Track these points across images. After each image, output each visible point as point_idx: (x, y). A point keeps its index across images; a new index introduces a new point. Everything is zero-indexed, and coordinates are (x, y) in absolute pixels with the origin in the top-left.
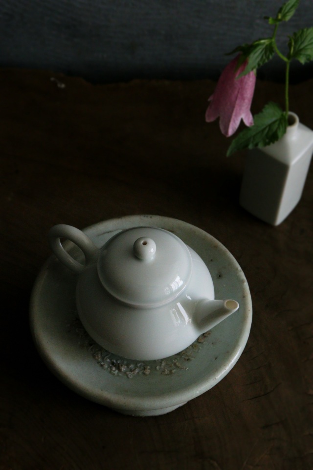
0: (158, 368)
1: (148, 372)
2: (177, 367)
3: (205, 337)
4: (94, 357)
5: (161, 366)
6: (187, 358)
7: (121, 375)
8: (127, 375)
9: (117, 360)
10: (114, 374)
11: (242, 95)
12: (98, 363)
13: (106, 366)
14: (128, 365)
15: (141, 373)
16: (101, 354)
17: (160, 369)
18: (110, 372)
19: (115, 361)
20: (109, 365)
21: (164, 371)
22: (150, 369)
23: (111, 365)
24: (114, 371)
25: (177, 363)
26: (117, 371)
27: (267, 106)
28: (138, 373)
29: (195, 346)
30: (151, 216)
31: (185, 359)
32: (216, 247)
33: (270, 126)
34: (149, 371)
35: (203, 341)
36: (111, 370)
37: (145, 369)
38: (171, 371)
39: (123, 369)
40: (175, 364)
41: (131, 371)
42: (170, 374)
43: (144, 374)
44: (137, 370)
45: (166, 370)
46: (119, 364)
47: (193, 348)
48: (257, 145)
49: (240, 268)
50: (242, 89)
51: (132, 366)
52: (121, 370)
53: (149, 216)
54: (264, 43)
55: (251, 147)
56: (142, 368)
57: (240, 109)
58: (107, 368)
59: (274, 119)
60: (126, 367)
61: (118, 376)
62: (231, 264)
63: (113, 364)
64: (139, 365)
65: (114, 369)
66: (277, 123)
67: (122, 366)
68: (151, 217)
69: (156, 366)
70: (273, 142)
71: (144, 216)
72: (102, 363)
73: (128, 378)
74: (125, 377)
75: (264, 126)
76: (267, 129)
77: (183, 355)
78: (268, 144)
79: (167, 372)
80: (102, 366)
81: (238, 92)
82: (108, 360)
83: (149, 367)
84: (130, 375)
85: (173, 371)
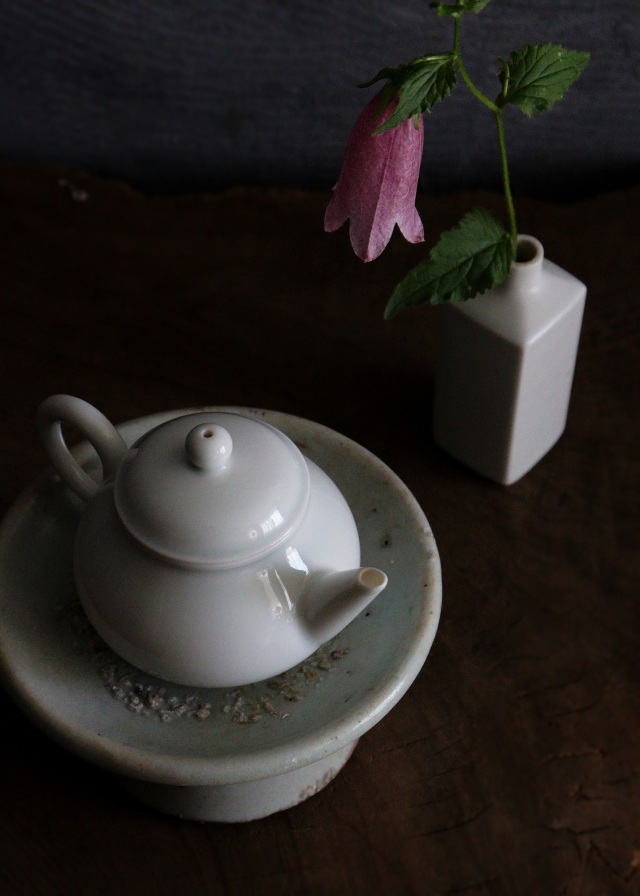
0: (227, 709)
1: (204, 714)
2: (268, 711)
3: (335, 659)
4: (100, 673)
5: (233, 705)
6: (289, 696)
7: (147, 713)
8: (161, 716)
9: (146, 686)
10: (135, 710)
11: (392, 171)
12: (108, 686)
13: (121, 694)
14: (166, 698)
15: (189, 714)
16: (116, 671)
17: (231, 711)
18: (127, 706)
19: (141, 687)
20: (127, 693)
21: (238, 715)
22: (210, 710)
23: (131, 693)
24: (136, 705)
25: (268, 704)
26: (141, 706)
27: (469, 216)
28: (185, 714)
29: (312, 675)
30: (263, 410)
31: (286, 698)
32: (387, 484)
33: (477, 257)
34: (209, 713)
35: (328, 665)
36: (130, 701)
37: (200, 707)
38: (251, 718)
39: (155, 703)
40: (263, 706)
41: (171, 708)
42: (249, 723)
43: (196, 716)
44: (183, 709)
45: (243, 714)
46: (148, 693)
47: (307, 678)
48: (447, 296)
49: (427, 528)
50: (392, 158)
51: (174, 700)
52: (150, 704)
53: (260, 411)
54: (436, 62)
55: (434, 300)
56: (195, 705)
57: (391, 203)
58: (123, 698)
59: (484, 244)
60: (161, 700)
61: (142, 714)
62: (410, 519)
63: (137, 691)
64: (189, 699)
65: (136, 700)
66: (493, 252)
67: (154, 696)
68: (263, 414)
69: (224, 706)
70: (482, 293)
71: (251, 411)
72: (114, 687)
73: (161, 721)
74: (156, 719)
75: (464, 259)
76: (470, 264)
77: (283, 689)
78: (473, 295)
79: (243, 717)
80: (113, 693)
81: (385, 165)
82: (128, 683)
83: (208, 706)
84: (167, 716)
85: (256, 718)
